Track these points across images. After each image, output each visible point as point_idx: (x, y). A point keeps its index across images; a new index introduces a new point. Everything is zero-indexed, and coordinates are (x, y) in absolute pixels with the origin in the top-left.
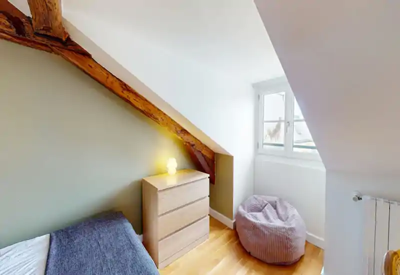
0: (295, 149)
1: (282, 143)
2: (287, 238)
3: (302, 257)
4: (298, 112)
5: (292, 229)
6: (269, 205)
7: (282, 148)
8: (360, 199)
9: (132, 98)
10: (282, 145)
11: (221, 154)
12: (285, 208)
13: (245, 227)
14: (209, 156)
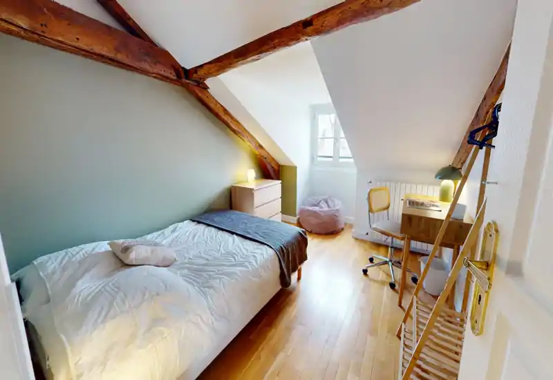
0: (341, 160)
1: (332, 155)
2: (335, 216)
3: (343, 229)
4: (342, 135)
5: (337, 210)
6: (323, 201)
7: (331, 159)
8: (370, 182)
9: (229, 121)
10: (331, 157)
11: (285, 166)
12: (333, 201)
13: (309, 216)
14: (276, 168)
